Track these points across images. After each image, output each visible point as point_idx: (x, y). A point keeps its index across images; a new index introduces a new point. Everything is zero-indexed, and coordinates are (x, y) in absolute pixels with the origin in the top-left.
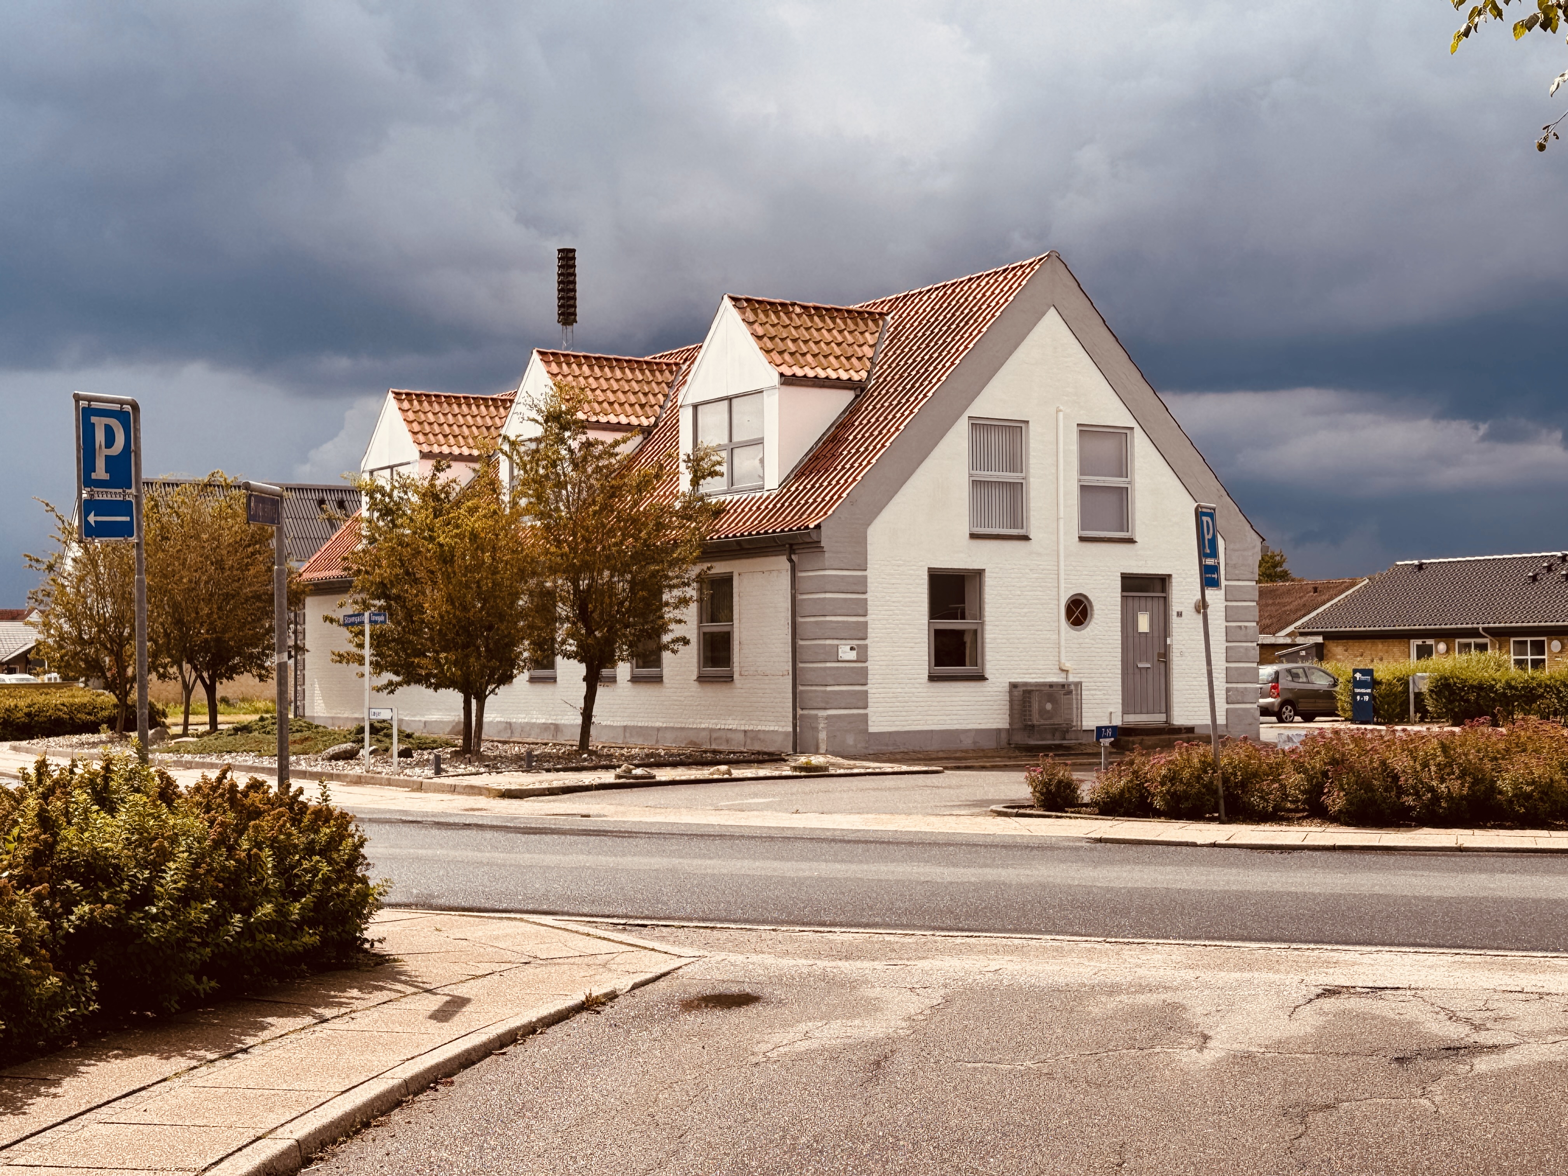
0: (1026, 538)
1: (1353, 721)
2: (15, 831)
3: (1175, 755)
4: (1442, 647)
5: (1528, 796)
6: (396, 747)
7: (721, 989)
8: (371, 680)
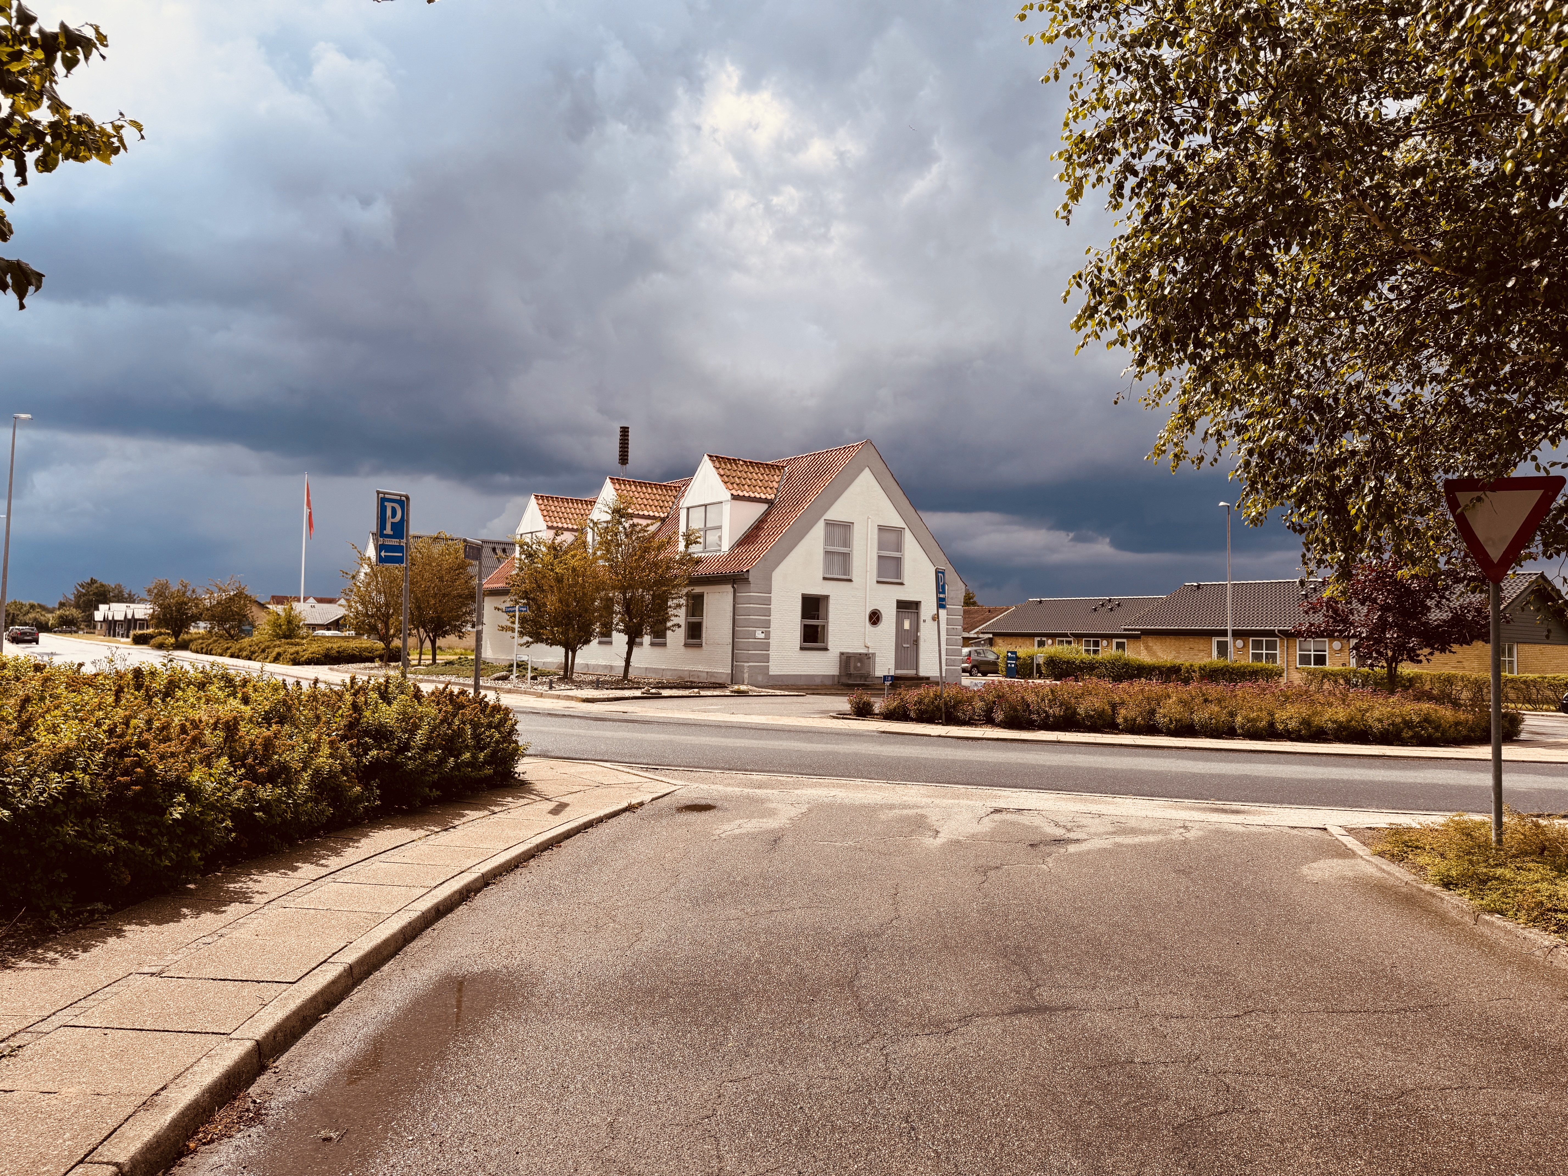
0: (850, 580)
1: (1006, 676)
2: (340, 712)
3: (922, 691)
4: (1050, 641)
5: (1092, 717)
6: (530, 675)
7: (697, 802)
8: (518, 640)
